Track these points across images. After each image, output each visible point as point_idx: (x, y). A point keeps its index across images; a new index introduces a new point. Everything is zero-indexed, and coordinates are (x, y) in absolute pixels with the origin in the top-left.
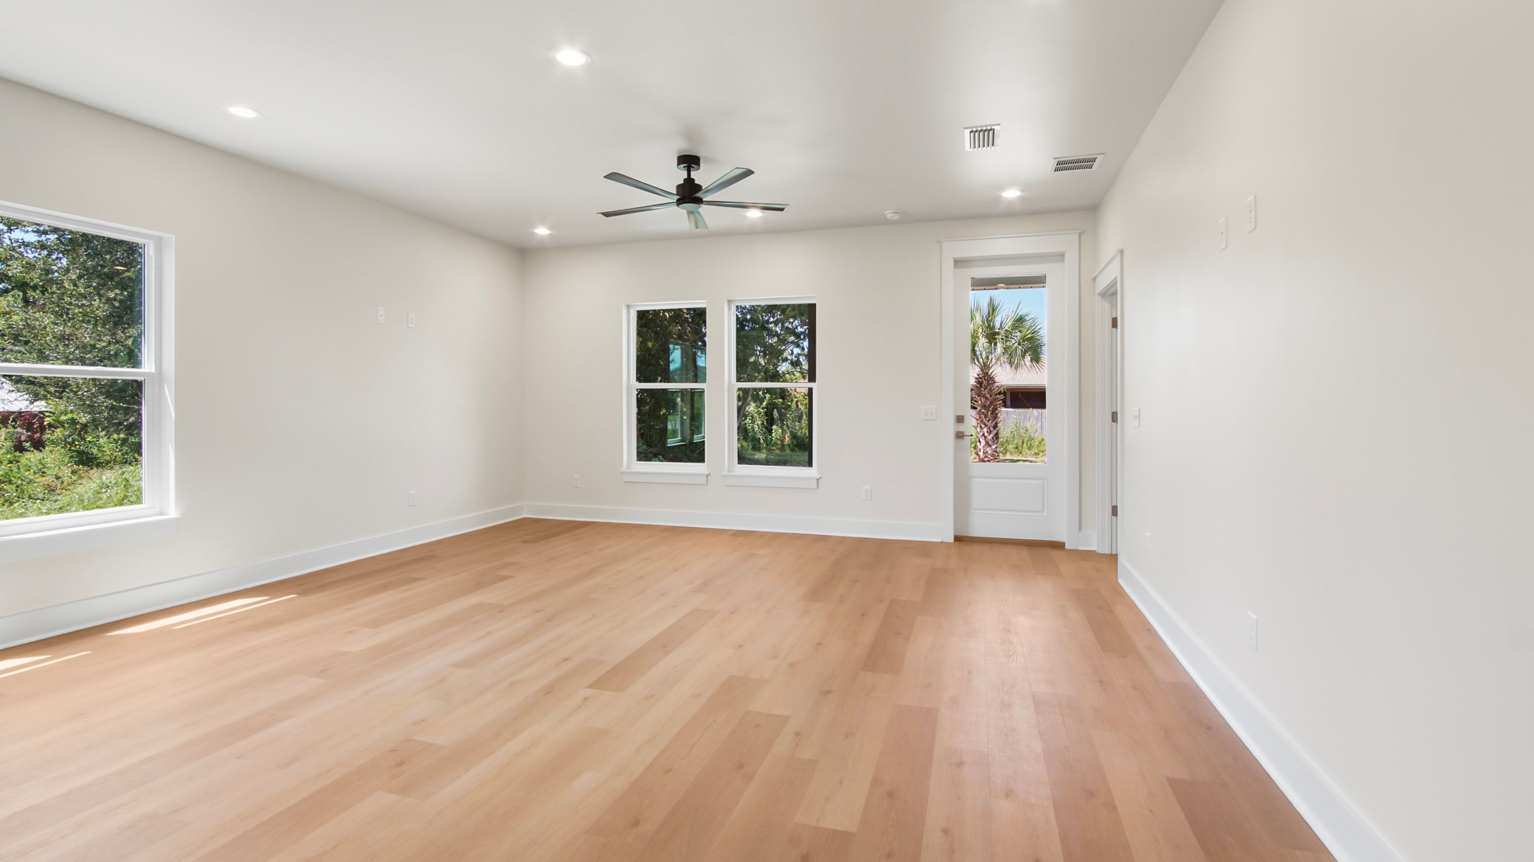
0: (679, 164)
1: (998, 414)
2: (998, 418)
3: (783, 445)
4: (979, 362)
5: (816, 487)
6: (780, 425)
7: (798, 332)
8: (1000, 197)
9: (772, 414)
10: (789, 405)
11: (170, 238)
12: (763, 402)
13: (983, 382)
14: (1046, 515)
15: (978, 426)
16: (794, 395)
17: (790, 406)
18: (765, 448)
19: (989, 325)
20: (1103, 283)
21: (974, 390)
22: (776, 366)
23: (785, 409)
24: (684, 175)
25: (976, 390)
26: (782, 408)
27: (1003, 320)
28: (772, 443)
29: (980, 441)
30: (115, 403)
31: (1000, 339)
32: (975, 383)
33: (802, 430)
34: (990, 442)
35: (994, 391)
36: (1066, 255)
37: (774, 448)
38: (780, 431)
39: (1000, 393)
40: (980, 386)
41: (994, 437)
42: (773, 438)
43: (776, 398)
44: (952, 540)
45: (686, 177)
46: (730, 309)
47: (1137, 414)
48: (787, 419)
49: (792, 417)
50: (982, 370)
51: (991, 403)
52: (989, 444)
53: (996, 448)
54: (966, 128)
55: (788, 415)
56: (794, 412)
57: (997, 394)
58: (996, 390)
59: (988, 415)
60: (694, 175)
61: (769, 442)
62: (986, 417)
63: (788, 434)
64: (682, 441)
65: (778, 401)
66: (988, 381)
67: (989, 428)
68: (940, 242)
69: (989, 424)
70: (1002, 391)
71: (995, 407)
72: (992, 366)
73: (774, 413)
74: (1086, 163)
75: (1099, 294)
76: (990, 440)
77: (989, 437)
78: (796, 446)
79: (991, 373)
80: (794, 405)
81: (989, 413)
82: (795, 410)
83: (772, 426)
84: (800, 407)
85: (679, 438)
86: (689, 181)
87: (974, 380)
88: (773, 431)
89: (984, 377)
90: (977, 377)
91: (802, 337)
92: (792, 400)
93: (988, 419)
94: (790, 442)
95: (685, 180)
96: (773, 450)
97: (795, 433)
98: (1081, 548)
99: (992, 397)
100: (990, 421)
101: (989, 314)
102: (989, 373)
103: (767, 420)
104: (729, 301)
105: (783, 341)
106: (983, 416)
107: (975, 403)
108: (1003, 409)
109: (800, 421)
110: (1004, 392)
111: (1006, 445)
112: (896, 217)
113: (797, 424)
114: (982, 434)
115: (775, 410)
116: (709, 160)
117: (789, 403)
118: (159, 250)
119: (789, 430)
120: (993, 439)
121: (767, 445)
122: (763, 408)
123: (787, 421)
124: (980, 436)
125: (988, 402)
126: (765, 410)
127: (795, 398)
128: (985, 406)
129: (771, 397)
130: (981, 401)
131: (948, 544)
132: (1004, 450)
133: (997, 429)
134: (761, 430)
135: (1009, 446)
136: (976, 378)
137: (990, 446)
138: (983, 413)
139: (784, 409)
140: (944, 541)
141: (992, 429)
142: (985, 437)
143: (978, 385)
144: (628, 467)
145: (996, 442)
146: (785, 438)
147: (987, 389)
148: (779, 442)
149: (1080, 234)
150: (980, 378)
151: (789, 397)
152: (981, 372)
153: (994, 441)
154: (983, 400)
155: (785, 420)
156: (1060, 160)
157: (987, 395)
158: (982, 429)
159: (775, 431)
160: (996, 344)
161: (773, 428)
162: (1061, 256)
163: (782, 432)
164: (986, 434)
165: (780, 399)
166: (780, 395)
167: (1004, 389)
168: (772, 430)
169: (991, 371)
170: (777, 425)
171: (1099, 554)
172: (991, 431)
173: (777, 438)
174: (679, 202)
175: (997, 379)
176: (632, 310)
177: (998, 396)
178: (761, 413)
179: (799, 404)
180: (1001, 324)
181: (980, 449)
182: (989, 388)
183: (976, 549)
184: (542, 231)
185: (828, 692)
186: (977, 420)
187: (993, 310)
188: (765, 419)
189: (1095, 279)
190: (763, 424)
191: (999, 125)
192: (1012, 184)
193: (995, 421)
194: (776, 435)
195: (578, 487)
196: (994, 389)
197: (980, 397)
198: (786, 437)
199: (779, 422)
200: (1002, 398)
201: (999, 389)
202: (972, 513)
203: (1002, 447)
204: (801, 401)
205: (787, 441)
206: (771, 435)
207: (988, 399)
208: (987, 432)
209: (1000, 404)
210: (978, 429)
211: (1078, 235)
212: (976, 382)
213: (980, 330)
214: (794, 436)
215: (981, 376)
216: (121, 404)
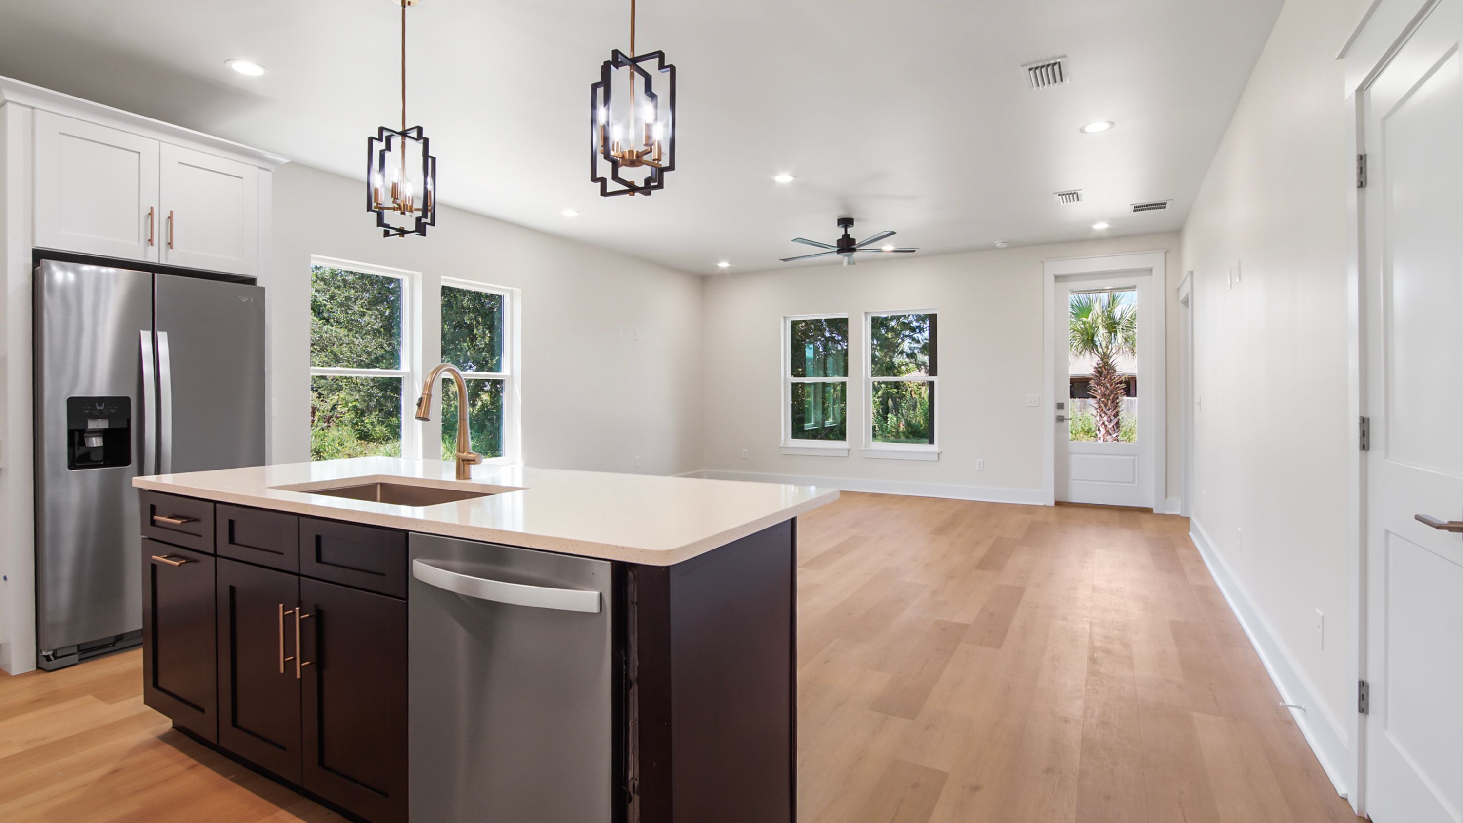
0: (839, 224)
1: (1119, 402)
2: (1119, 406)
3: (898, 432)
4: (1098, 352)
5: (937, 460)
6: (895, 413)
7: (914, 327)
8: (1091, 229)
9: (887, 403)
10: (903, 394)
11: (518, 291)
12: (879, 391)
13: (1103, 371)
14: (1137, 485)
15: (1097, 415)
16: (908, 385)
17: (904, 396)
18: (881, 435)
19: (1109, 315)
20: (1182, 296)
21: (1093, 379)
22: (891, 358)
23: (901, 398)
24: (842, 231)
25: (1095, 379)
26: (896, 397)
27: (1123, 310)
28: (888, 430)
29: (1099, 430)
30: (392, 395)
31: (1120, 329)
32: (1094, 373)
33: (916, 418)
34: (1111, 431)
35: (1114, 380)
36: (1153, 269)
37: (889, 435)
38: (895, 419)
39: (1121, 383)
40: (1100, 375)
41: (1115, 426)
42: (888, 426)
43: (891, 388)
44: (1053, 504)
45: (844, 233)
46: (866, 319)
47: (1199, 401)
48: (901, 407)
49: (907, 406)
50: (1102, 359)
51: (1112, 392)
52: (1109, 432)
53: (1117, 436)
54: (1055, 193)
55: (903, 404)
56: (909, 401)
57: (1118, 383)
58: (1117, 379)
59: (1108, 403)
60: (849, 231)
61: (884, 429)
62: (1106, 406)
63: (903, 422)
64: (815, 426)
65: (894, 391)
66: (1108, 370)
67: (1110, 417)
68: (1043, 263)
69: (1109, 413)
70: (1123, 380)
71: (1116, 396)
72: (1112, 356)
73: (889, 402)
74: (1162, 205)
75: (1181, 302)
76: (1111, 429)
77: (1110, 426)
78: (910, 433)
79: (1112, 362)
80: (908, 396)
81: (1110, 402)
82: (910, 399)
83: (887, 415)
84: (914, 396)
85: (813, 423)
86: (846, 236)
87: (1094, 370)
88: (889, 419)
89: (1104, 366)
90: (1097, 366)
91: (918, 331)
92: (906, 390)
93: (1108, 408)
94: (904, 430)
95: (843, 235)
96: (888, 437)
97: (910, 421)
98: (1167, 513)
99: (1113, 386)
100: (1111, 410)
101: (1109, 303)
102: (1110, 363)
103: (882, 409)
104: (866, 313)
105: (898, 335)
106: (1102, 405)
107: (1095, 392)
108: (1125, 398)
109: (914, 410)
110: (1125, 381)
111: (1130, 434)
112: (1004, 246)
113: (912, 412)
114: (1101, 422)
115: (890, 399)
116: (859, 220)
117: (904, 393)
118: (512, 298)
119: (904, 418)
120: (1114, 428)
121: (883, 432)
122: (878, 398)
123: (902, 409)
124: (1100, 425)
125: (1108, 391)
126: (881, 399)
127: (909, 388)
128: (1105, 395)
129: (887, 387)
130: (1101, 390)
131: (1049, 507)
132: (1127, 439)
133: (1118, 418)
134: (876, 418)
135: (1133, 435)
136: (1096, 368)
137: (1111, 435)
138: (1103, 402)
139: (899, 398)
140: (1047, 504)
141: (1112, 418)
142: (1105, 426)
143: (1098, 375)
144: (785, 443)
145: (1117, 430)
146: (899, 426)
147: (1107, 378)
148: (894, 430)
149: (1165, 253)
150: (1100, 367)
151: (903, 386)
152: (1101, 362)
153: (1115, 430)
154: (1102, 389)
155: (900, 409)
156: (1136, 205)
157: (1107, 384)
158: (1102, 417)
159: (890, 419)
160: (1116, 335)
161: (888, 416)
162: (1150, 271)
163: (897, 420)
164: (1106, 423)
165: (895, 388)
166: (895, 385)
167: (1125, 378)
168: (887, 418)
169: (1111, 361)
170: (892, 413)
171: (1182, 517)
172: (1111, 420)
173: (892, 426)
174: (839, 252)
175: (1118, 368)
176: (788, 321)
177: (1119, 385)
178: (876, 402)
179: (913, 393)
180: (1121, 314)
181: (1100, 438)
182: (1109, 377)
183: (1073, 511)
184: (724, 265)
185: (952, 577)
186: (1096, 408)
187: (1114, 300)
188: (881, 407)
189: (1178, 289)
190: (878, 413)
191: (1081, 190)
192: (1102, 219)
193: (1116, 410)
194: (891, 423)
195: (746, 459)
196: (1115, 378)
197: (1100, 386)
198: (901, 425)
199: (894, 410)
200: (1123, 387)
201: (1120, 377)
202: (1071, 483)
203: (1126, 436)
204: (914, 390)
205: (902, 429)
206: (886, 423)
207: (1108, 388)
208: (1107, 421)
209: (1121, 393)
210: (1098, 418)
211: (1164, 253)
212: (1095, 371)
213: (1099, 321)
214: (908, 424)
215: (1100, 365)
216: (396, 395)
